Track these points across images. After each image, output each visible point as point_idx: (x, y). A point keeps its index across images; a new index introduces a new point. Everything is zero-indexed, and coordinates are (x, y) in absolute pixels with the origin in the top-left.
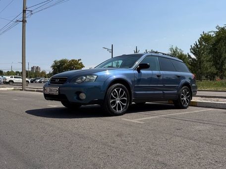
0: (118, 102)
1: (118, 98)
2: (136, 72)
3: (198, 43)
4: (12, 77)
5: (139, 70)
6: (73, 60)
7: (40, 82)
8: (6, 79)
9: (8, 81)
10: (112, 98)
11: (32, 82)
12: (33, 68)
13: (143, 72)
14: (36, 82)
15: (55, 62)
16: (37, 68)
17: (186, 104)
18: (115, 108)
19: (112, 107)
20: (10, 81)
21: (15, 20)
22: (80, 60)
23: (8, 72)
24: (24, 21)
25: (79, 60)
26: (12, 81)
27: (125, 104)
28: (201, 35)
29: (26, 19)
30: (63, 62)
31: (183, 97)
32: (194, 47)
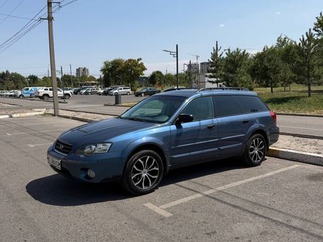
0: (144, 175)
1: (145, 170)
2: (174, 127)
3: (306, 38)
4: (47, 89)
5: (178, 124)
6: (130, 60)
7: (86, 93)
8: (39, 93)
9: (41, 95)
10: (135, 172)
11: (75, 93)
12: (78, 70)
13: (185, 125)
14: (81, 94)
15: (105, 63)
16: (84, 69)
17: (258, 159)
18: (140, 185)
19: (135, 185)
20: (44, 95)
21: (37, 18)
22: (141, 59)
23: (45, 77)
24: (50, 19)
25: (138, 60)
26: (47, 95)
27: (156, 177)
28: (317, 18)
29: (53, 15)
30: (116, 64)
31: (252, 150)
32: (300, 44)
